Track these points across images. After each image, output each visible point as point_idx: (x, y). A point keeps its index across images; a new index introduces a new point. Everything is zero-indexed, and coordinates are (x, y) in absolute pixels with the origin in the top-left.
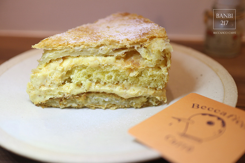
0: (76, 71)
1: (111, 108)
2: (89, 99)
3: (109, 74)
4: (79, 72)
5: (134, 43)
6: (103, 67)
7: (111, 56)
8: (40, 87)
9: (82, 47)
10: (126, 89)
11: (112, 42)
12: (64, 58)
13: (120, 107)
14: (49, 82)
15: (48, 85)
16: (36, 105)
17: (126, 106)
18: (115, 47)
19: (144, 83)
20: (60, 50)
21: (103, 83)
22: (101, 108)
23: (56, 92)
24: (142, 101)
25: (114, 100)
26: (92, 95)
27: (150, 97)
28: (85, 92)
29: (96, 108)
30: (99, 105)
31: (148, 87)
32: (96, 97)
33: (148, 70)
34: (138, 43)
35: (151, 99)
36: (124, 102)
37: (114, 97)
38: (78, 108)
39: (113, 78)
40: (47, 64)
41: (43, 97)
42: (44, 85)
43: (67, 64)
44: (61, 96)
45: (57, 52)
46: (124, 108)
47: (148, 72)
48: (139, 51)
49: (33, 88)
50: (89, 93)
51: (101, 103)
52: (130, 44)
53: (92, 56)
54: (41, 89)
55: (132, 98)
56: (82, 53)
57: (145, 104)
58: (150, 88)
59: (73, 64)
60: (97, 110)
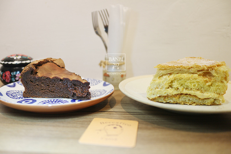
0: (176, 81)
1: (193, 104)
2: (180, 98)
3: (194, 84)
4: (177, 82)
5: (209, 67)
6: (191, 79)
7: (196, 74)
8: (156, 89)
9: (181, 68)
10: (203, 93)
11: (197, 66)
12: (170, 74)
13: (198, 104)
14: (161, 86)
15: (161, 87)
16: (151, 100)
17: (202, 104)
18: (198, 69)
19: (214, 90)
20: (169, 69)
21: (190, 89)
22: (187, 104)
23: (164, 92)
24: (211, 101)
25: (195, 100)
26: (183, 95)
27: (216, 99)
28: (180, 93)
29: (184, 104)
30: (186, 102)
31: (216, 92)
32: (185, 97)
33: (216, 82)
34: (211, 68)
35: (216, 101)
36: (200, 101)
37: (195, 98)
38: (174, 104)
39: (196, 86)
40: (160, 77)
41: (155, 95)
42: (158, 88)
43: (172, 77)
44: (166, 95)
45: (167, 70)
46: (200, 105)
47: (216, 83)
48: (211, 72)
49: (151, 90)
50: (181, 94)
51: (187, 101)
52: (207, 68)
53: (186, 73)
54: (156, 90)
55: (206, 99)
56: (180, 71)
57: (212, 103)
58: (216, 93)
59: (175, 77)
60: (185, 105)
